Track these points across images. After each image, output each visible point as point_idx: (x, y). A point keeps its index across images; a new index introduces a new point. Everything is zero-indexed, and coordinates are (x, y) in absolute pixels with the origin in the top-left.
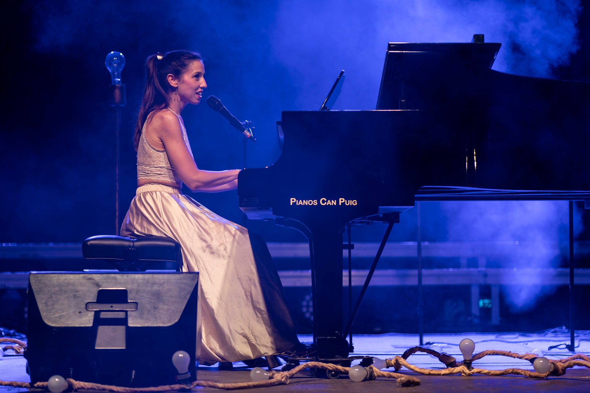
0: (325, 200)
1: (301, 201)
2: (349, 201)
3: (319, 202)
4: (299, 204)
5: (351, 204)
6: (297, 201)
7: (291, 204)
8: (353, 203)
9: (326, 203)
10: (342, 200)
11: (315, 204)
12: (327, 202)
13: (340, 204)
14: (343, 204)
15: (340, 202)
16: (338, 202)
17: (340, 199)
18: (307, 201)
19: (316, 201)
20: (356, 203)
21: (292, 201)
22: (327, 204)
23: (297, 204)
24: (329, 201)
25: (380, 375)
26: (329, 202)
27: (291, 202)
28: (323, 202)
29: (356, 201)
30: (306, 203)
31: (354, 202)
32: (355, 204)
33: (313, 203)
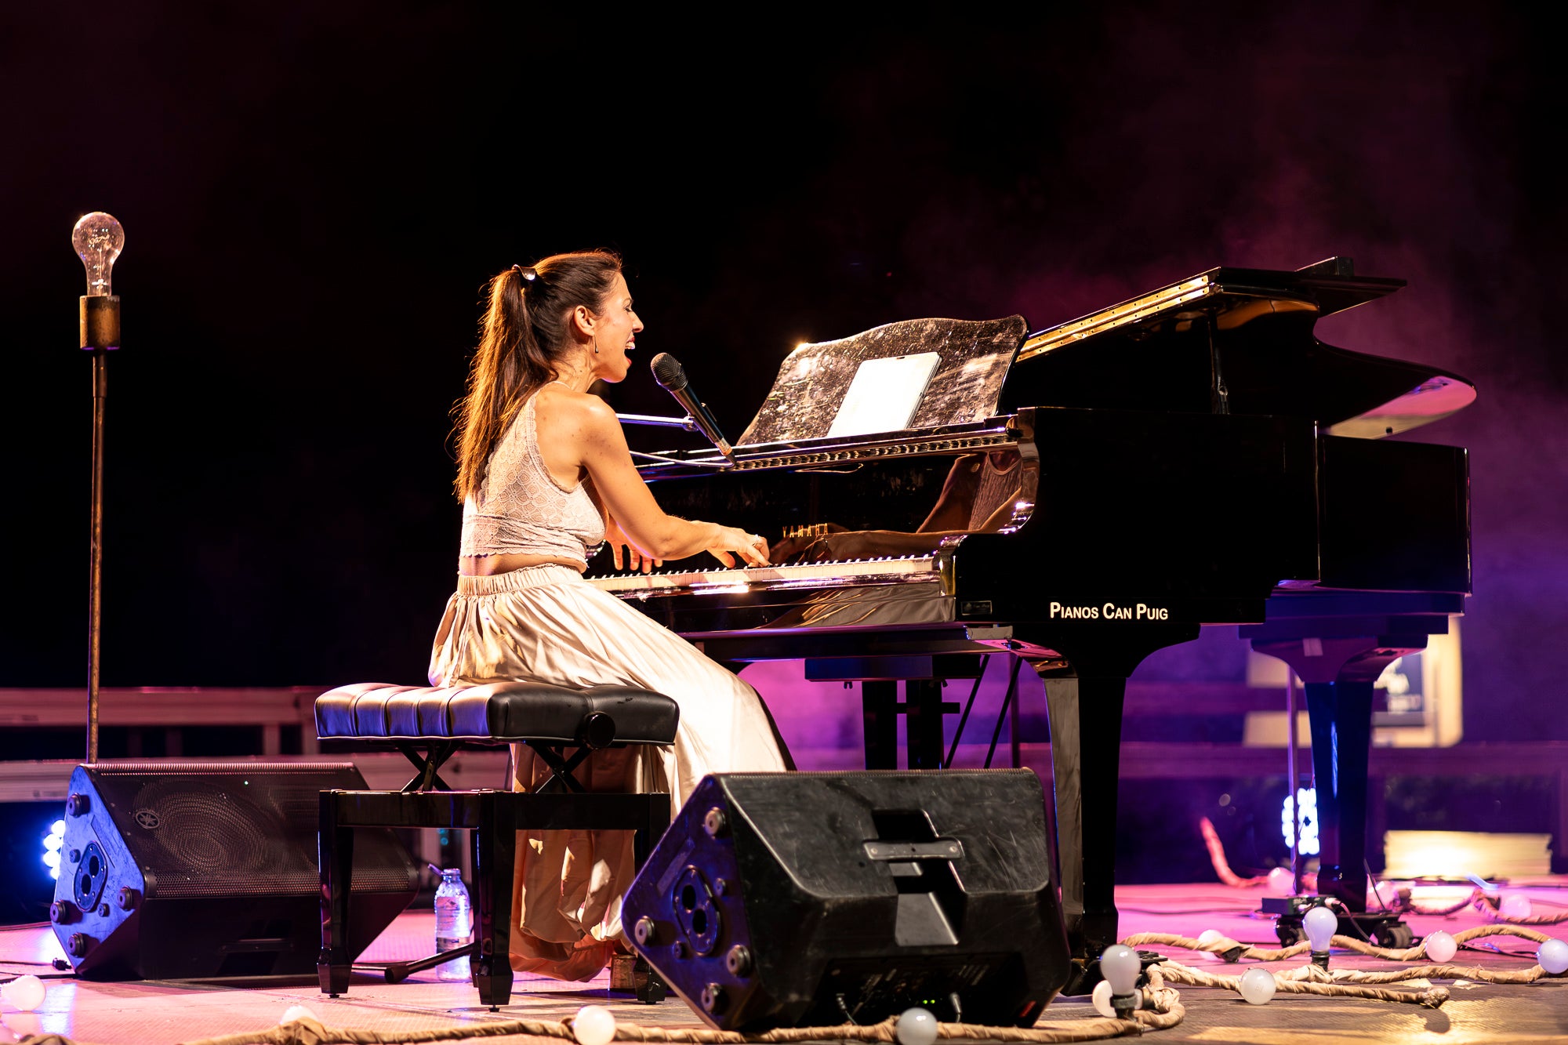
0: (1113, 607)
1: (1069, 609)
2: (1154, 610)
3: (1100, 612)
4: (1066, 617)
5: (1157, 618)
6: (1063, 608)
7: (1052, 616)
8: (1160, 614)
9: (1113, 614)
10: (1141, 609)
11: (1095, 615)
12: (1115, 611)
13: (1138, 617)
14: (1144, 616)
15: (1139, 612)
16: (1134, 613)
17: (1139, 606)
18: (1080, 608)
19: (1097, 610)
20: (1166, 615)
21: (1055, 608)
22: (1116, 617)
23: (1063, 617)
24: (1119, 610)
25: (1281, 988)
26: (1119, 614)
27: (1053, 611)
28: (1109, 611)
29: (1166, 611)
30: (1078, 613)
31: (1163, 612)
32: (1164, 616)
33: (1091, 613)
